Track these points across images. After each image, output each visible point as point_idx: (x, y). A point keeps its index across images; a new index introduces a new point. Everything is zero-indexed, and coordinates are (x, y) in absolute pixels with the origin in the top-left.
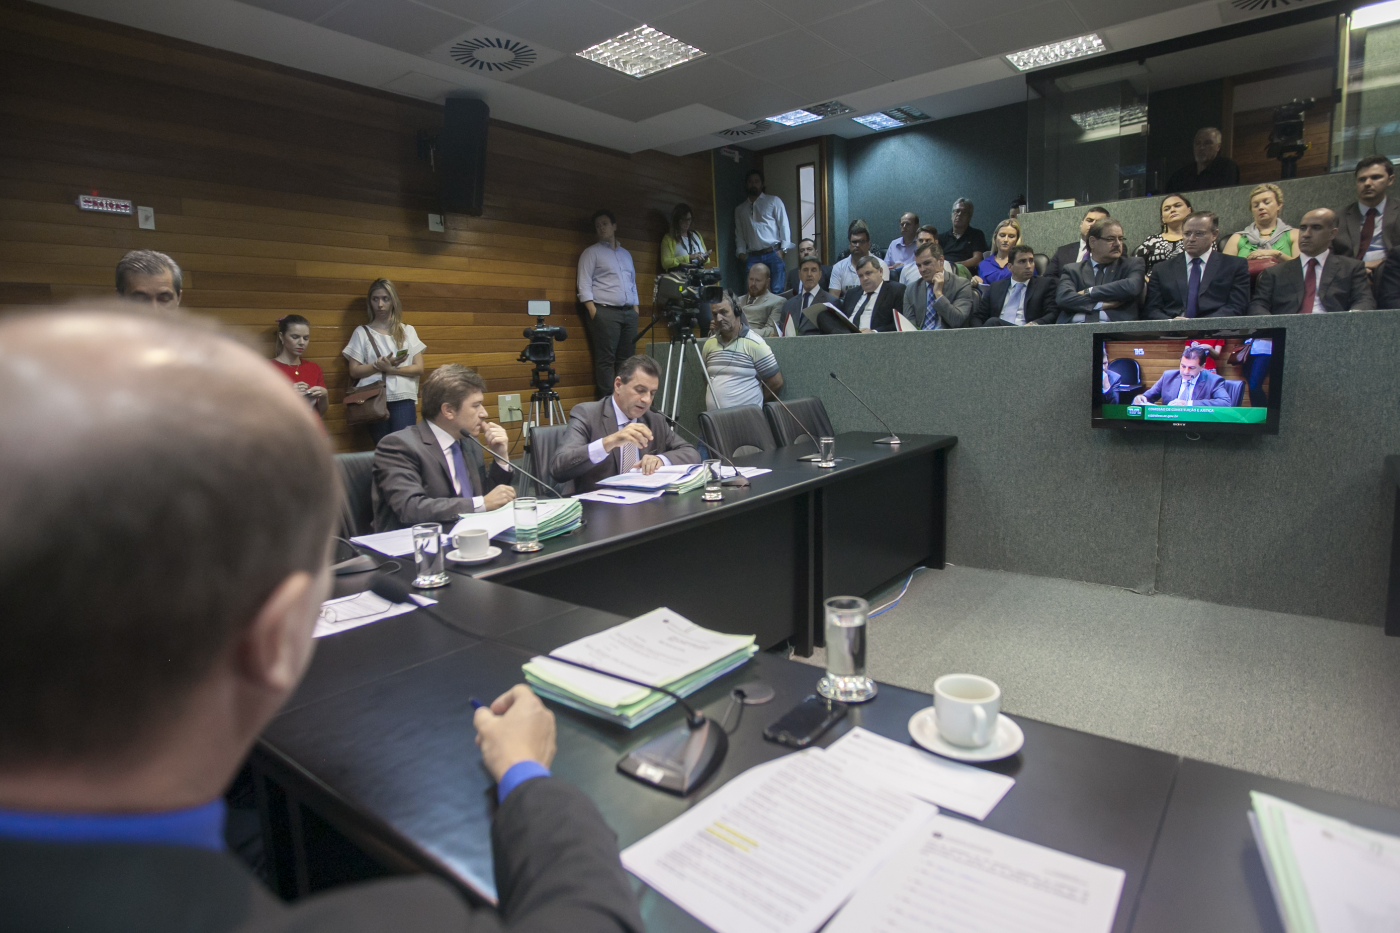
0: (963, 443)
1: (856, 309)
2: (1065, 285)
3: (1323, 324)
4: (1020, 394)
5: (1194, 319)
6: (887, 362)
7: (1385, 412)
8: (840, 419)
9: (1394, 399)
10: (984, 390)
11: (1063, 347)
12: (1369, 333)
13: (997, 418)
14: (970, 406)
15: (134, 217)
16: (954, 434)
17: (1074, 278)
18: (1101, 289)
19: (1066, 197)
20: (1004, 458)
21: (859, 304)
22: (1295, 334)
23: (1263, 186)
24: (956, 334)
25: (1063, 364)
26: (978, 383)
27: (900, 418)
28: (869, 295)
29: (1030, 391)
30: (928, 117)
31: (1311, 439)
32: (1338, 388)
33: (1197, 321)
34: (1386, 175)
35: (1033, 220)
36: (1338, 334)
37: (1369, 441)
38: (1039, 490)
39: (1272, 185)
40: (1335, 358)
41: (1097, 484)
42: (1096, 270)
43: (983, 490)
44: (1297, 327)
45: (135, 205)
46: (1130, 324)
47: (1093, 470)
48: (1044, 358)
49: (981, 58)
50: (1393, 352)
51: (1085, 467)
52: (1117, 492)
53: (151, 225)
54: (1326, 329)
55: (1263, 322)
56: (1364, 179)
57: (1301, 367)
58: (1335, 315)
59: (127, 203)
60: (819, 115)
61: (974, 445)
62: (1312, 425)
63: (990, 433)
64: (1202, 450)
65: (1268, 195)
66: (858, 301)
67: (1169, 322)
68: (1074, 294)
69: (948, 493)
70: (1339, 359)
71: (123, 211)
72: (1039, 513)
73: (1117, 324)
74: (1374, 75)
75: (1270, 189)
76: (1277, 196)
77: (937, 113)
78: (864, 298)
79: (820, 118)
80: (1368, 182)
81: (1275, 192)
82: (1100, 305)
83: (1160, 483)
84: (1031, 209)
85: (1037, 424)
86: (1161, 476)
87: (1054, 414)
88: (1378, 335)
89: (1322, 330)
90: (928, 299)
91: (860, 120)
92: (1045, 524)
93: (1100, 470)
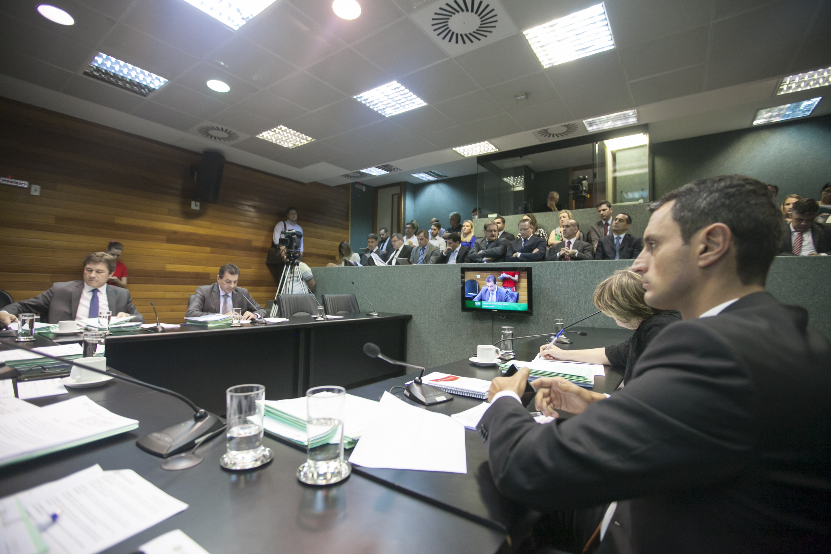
0: (415, 318)
1: (391, 257)
2: (474, 249)
3: (549, 267)
4: (437, 295)
5: (503, 263)
6: (386, 279)
7: (574, 307)
8: (367, 306)
9: (577, 301)
10: (423, 293)
11: (453, 274)
12: (566, 271)
13: (428, 307)
14: (417, 301)
15: (29, 189)
16: (411, 314)
17: (478, 246)
18: (485, 252)
19: (493, 213)
20: (430, 326)
21: (392, 255)
22: (540, 270)
23: (563, 211)
24: (412, 267)
25: (453, 282)
26: (421, 290)
27: (390, 305)
28: (398, 250)
29: (440, 294)
30: (446, 176)
31: (547, 319)
32: (556, 296)
33: (504, 264)
34: (608, 208)
35: (479, 222)
36: (555, 271)
37: (569, 320)
38: (444, 341)
39: (568, 211)
40: (555, 282)
41: (467, 339)
42: (487, 243)
43: (422, 341)
44: (540, 267)
45: (30, 184)
46: (478, 264)
47: (465, 332)
48: (446, 279)
49: (440, 149)
50: (575, 279)
51: (462, 331)
52: (475, 343)
53: (37, 193)
54: (551, 269)
55: (528, 265)
56: (600, 211)
57: (543, 286)
58: (554, 263)
59: (26, 183)
60: (387, 171)
61: (419, 319)
62: (547, 313)
63: (425, 314)
64: (507, 323)
65: (565, 214)
66: (392, 254)
67: (493, 264)
68: (475, 253)
69: (408, 342)
70: (556, 282)
71: (23, 186)
72: (444, 352)
73: (474, 264)
74: (620, 170)
75: (566, 212)
76: (569, 215)
77: (451, 174)
78: (395, 252)
79: (388, 172)
80: (602, 212)
81: (568, 213)
82: (485, 259)
83: (491, 339)
84: (480, 217)
85: (443, 310)
86: (491, 335)
87: (450, 305)
88: (569, 272)
89: (549, 269)
90: (421, 254)
91: (416, 175)
92: (447, 358)
93: (468, 332)
